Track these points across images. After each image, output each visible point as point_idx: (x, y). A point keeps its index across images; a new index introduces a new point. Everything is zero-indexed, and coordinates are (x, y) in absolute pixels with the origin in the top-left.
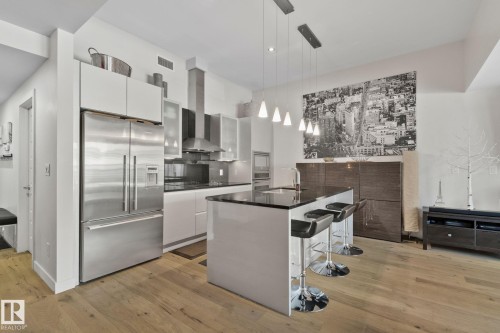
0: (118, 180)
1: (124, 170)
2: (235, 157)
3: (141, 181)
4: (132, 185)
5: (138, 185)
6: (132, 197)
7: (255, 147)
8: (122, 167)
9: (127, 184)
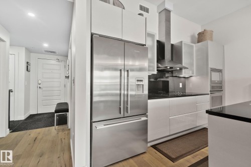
0: (116, 90)
1: (121, 85)
2: (193, 73)
3: (132, 90)
4: (126, 93)
5: (130, 93)
6: (126, 99)
7: (211, 65)
8: (119, 83)
9: (122, 92)
